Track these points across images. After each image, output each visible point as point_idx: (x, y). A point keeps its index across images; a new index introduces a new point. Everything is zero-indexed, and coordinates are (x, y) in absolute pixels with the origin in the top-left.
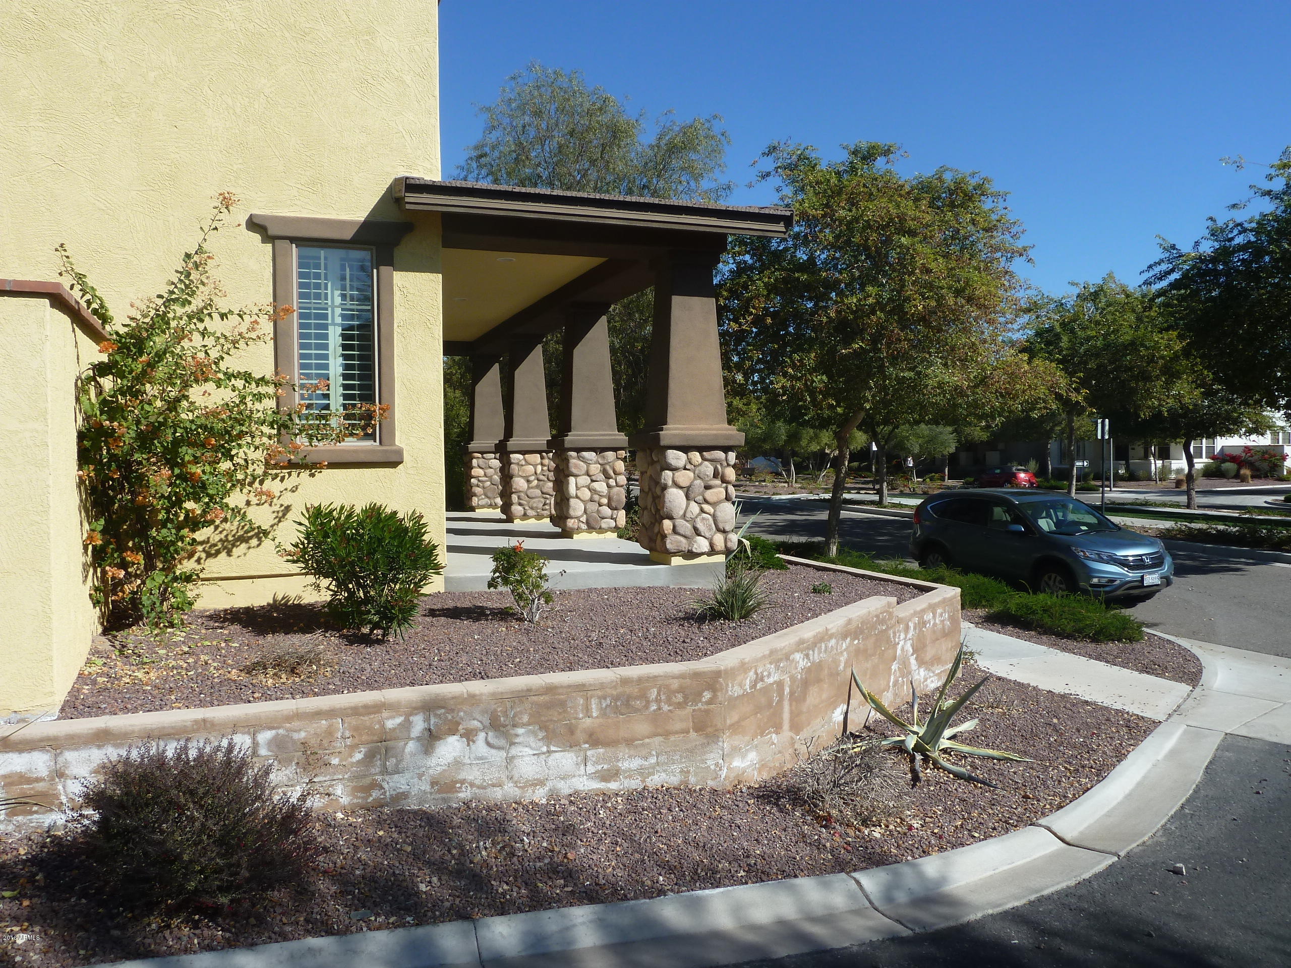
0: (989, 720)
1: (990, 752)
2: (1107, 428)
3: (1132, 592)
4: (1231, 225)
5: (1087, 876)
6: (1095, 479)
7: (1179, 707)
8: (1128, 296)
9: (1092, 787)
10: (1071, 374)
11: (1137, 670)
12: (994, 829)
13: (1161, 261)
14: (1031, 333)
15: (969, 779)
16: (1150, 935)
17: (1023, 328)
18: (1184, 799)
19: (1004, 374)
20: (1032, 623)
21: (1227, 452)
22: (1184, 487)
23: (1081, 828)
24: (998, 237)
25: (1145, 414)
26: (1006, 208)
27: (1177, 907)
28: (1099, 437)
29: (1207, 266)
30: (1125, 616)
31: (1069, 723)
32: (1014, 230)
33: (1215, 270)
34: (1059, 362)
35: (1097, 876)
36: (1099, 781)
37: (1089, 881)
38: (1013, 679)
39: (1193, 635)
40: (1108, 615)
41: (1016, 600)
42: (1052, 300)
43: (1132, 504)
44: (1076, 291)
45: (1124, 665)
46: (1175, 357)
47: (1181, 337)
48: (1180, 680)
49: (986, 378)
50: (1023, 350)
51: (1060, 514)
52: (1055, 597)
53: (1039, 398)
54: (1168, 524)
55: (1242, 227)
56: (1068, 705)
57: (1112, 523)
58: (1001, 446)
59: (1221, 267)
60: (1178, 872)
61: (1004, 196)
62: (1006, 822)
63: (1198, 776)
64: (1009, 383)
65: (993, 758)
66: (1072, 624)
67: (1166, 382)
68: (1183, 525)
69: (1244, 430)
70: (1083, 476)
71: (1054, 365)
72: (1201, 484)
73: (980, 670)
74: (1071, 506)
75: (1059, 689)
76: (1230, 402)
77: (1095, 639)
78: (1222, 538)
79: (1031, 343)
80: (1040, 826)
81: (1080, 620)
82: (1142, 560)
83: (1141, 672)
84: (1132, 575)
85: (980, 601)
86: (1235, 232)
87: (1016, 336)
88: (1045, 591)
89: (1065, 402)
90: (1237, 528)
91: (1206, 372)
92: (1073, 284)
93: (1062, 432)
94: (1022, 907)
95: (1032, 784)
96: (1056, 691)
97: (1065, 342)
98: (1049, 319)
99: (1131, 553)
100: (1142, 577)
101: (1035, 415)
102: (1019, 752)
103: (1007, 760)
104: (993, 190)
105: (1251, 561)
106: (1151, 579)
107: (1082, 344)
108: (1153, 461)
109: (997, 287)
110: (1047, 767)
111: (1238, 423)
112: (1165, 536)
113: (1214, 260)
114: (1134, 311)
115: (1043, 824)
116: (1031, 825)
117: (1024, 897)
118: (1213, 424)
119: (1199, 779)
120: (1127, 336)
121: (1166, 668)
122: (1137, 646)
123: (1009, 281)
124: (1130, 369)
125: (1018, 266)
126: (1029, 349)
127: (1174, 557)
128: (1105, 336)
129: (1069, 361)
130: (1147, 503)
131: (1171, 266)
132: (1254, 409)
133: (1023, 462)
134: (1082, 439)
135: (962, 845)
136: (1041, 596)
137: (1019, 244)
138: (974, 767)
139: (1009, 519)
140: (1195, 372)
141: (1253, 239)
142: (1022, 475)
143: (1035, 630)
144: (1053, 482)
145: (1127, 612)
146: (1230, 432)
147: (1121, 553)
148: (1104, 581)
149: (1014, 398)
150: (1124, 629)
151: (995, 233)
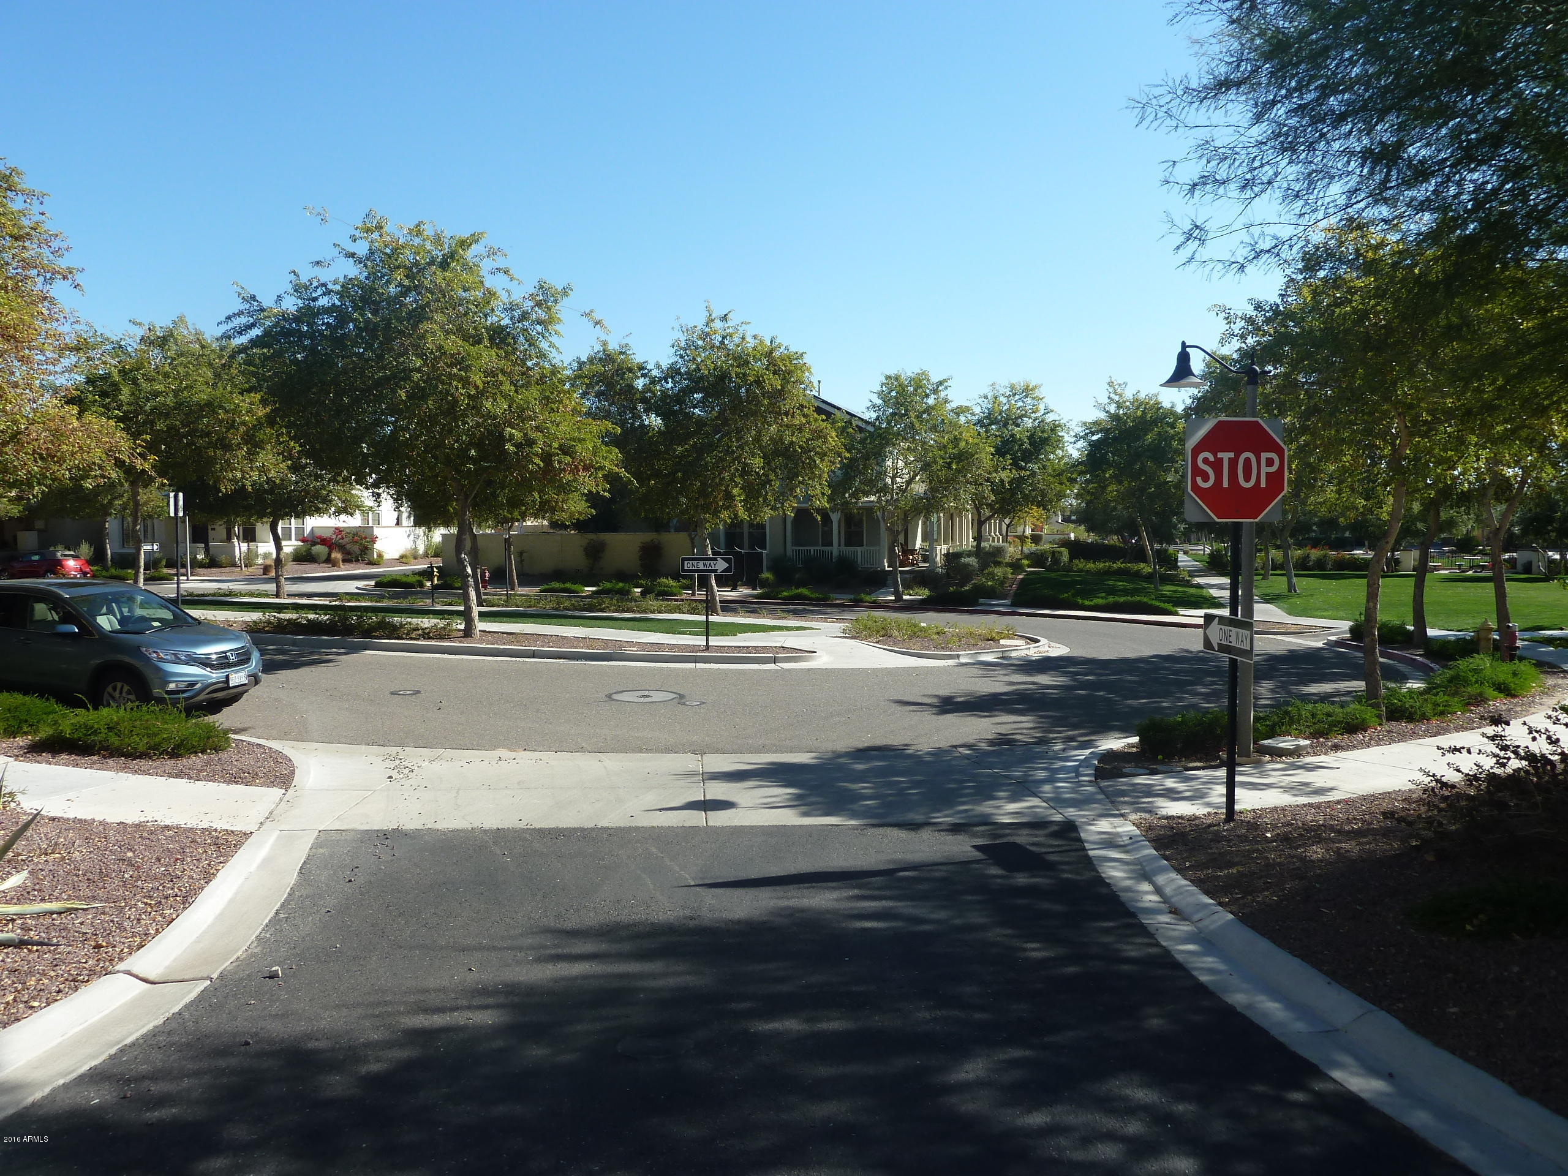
0: (42, 870)
1: (47, 906)
2: (181, 503)
3: (215, 695)
4: (315, 284)
5: (176, 1009)
6: (166, 566)
7: (271, 813)
8: (203, 347)
9: (177, 917)
10: (135, 436)
11: (225, 782)
12: (59, 991)
13: (240, 313)
14: (81, 379)
15: (21, 944)
16: (247, 1044)
17: (69, 370)
18: (279, 904)
19: (45, 430)
20: (95, 746)
21: (318, 533)
22: (273, 574)
23: (167, 963)
24: (32, 250)
25: (226, 488)
26: (43, 214)
27: (274, 1010)
28: (172, 514)
29: (290, 325)
30: (209, 723)
31: (147, 853)
32: (55, 244)
33: (299, 330)
34: (119, 420)
35: (187, 1007)
36: (185, 908)
37: (179, 1013)
38: (72, 816)
39: (285, 736)
40: (189, 725)
41: (70, 720)
42: (108, 339)
43: (214, 595)
44: (140, 332)
45: (210, 778)
46: (259, 425)
47: (264, 402)
48: (272, 784)
49: (20, 433)
50: (70, 401)
51: (125, 611)
52: (122, 711)
53: (94, 463)
54: (255, 616)
55: (326, 289)
56: (145, 834)
57: (191, 617)
58: (39, 524)
59: (306, 328)
60: (273, 976)
61: (41, 198)
62: (74, 980)
63: (292, 879)
64: (52, 442)
65: (52, 913)
66: (146, 740)
67: (249, 452)
68: (271, 616)
69: (333, 509)
70: (152, 563)
71: (112, 423)
72: (291, 569)
73: (25, 813)
74: (139, 598)
75: (132, 818)
76: (318, 477)
77: (175, 754)
78: (314, 628)
79: (82, 392)
80: (118, 972)
81: (155, 735)
82: (226, 657)
83: (229, 783)
84: (216, 676)
85: (20, 728)
86: (319, 291)
87: (61, 381)
88: (109, 705)
89: (129, 471)
90: (328, 616)
91: (292, 444)
92: (135, 323)
93: (124, 507)
94: (100, 1064)
95: (105, 930)
96: (129, 822)
97: (125, 394)
98: (104, 363)
99: (212, 650)
100: (227, 677)
101: (89, 484)
102: (85, 898)
103: (69, 911)
104: (24, 186)
105: (342, 651)
106: (238, 678)
107: (148, 399)
108: (236, 544)
109: (32, 315)
110: (123, 908)
111: (327, 501)
112: (253, 630)
113: (297, 319)
114: (210, 365)
115: (121, 969)
116: (106, 974)
117: (103, 1052)
118: (302, 503)
119: (293, 882)
120: (203, 394)
121: (257, 774)
122: (224, 756)
123: (49, 309)
124: (208, 434)
125: (59, 290)
126: (76, 400)
127: (263, 652)
128: (176, 394)
129: (131, 419)
130: (230, 594)
131: (251, 320)
132: (343, 486)
133: (72, 545)
134: (150, 517)
135: (18, 1020)
136: (105, 711)
137: (63, 263)
138: (26, 929)
139: (56, 618)
140: (281, 443)
141: (338, 303)
142: (71, 563)
143: (99, 754)
144: (113, 571)
145: (210, 719)
146: (319, 511)
147: (202, 651)
148: (182, 686)
149: (61, 461)
150: (208, 738)
151: (27, 244)
